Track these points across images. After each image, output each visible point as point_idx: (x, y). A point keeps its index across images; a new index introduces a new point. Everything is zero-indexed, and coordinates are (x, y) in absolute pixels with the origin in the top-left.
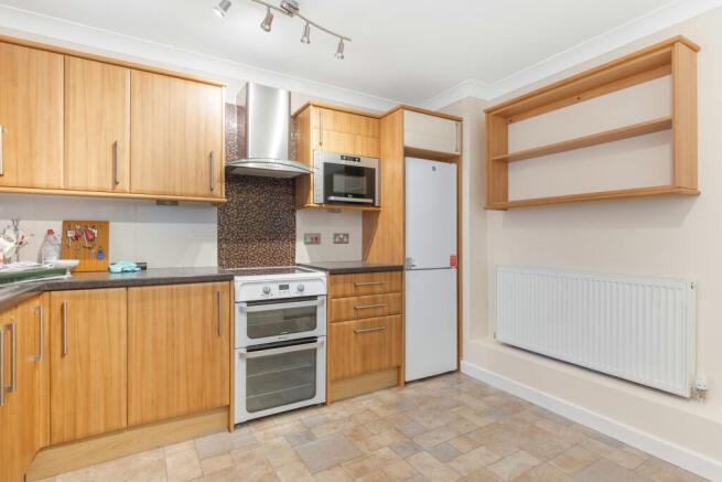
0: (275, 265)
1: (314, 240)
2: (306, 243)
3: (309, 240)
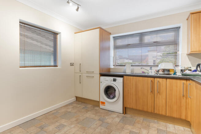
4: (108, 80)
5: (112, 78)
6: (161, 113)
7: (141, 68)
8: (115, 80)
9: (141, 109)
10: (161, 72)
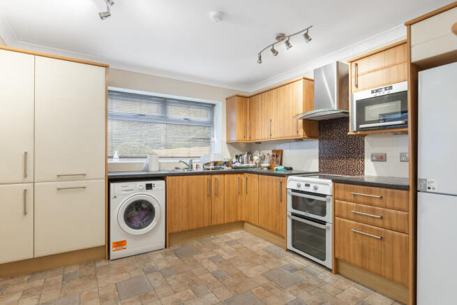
0: (349, 174)
1: (381, 158)
2: (372, 161)
3: (374, 158)
4: (132, 190)
5: (144, 183)
6: (219, 223)
7: (180, 162)
8: (149, 187)
9: (195, 227)
10: (212, 166)
